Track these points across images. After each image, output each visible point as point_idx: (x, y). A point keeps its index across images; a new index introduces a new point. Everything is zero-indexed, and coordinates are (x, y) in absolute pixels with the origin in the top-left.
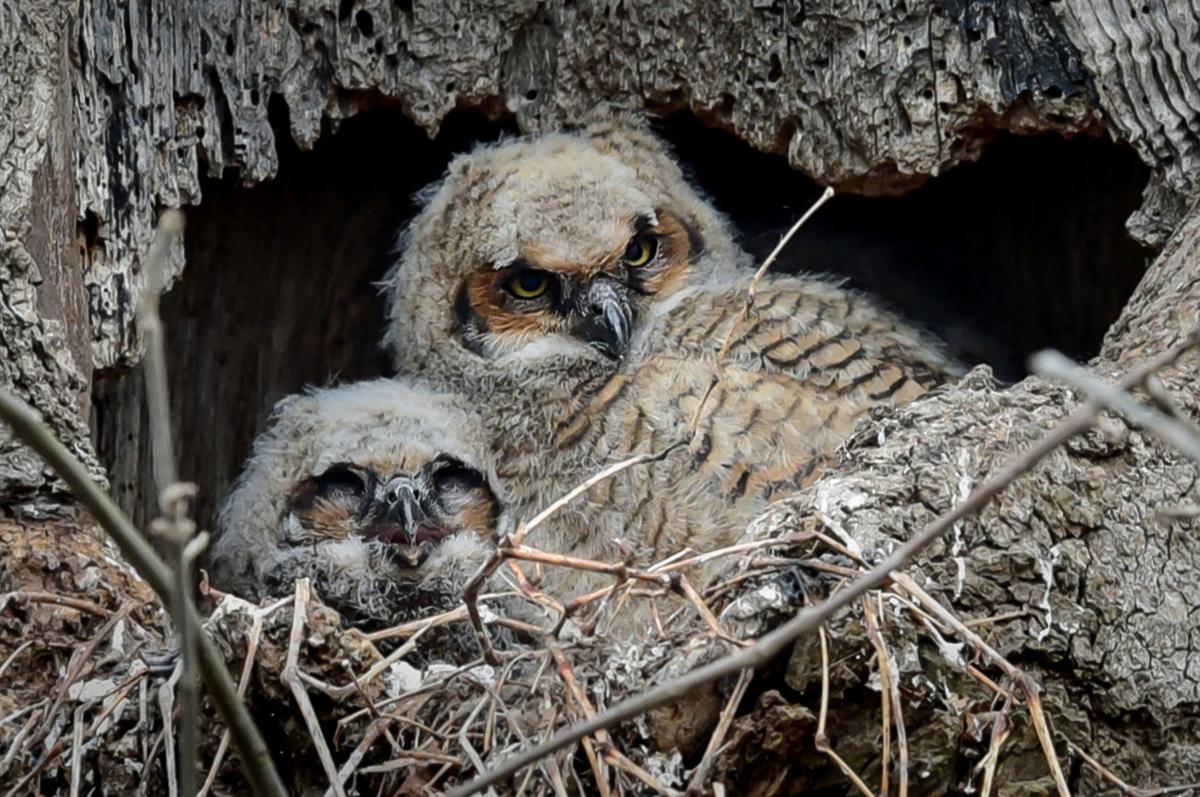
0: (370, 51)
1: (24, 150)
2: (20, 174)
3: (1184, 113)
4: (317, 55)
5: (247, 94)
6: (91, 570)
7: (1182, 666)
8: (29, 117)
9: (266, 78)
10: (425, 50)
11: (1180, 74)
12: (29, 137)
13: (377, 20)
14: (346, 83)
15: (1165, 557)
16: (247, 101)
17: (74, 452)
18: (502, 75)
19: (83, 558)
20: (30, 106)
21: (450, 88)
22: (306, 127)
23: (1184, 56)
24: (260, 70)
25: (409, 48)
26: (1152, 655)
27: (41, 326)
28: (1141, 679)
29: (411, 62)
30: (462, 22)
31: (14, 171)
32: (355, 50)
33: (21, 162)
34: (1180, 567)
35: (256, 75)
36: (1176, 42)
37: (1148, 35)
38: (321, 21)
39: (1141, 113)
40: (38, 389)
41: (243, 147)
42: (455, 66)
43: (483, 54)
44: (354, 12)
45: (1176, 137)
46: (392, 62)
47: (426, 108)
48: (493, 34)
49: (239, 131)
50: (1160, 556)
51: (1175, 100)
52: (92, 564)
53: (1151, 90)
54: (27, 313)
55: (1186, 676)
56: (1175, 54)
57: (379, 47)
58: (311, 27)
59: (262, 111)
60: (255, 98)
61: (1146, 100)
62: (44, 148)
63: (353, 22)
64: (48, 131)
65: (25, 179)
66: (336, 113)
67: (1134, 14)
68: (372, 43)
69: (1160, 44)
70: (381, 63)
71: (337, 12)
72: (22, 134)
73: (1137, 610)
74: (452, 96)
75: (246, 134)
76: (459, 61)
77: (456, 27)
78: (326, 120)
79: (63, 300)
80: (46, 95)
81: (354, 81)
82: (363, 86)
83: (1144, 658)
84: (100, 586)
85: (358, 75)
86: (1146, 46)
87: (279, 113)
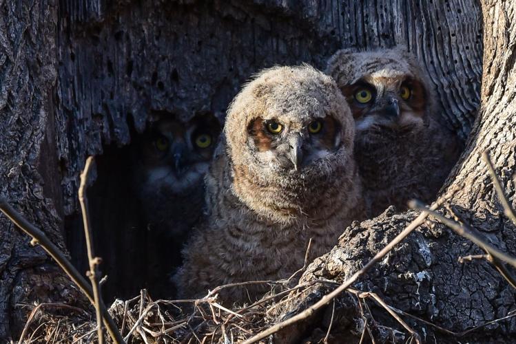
0: (163, 96)
1: (37, 136)
2: (36, 145)
3: (463, 111)
4: (144, 98)
5: (118, 113)
6: (66, 290)
7: (469, 315)
8: (38, 123)
9: (125, 107)
10: (184, 95)
11: (461, 96)
12: (38, 131)
13: (165, 85)
14: (155, 108)
15: (461, 274)
16: (118, 116)
17: (58, 246)
18: (212, 104)
19: (63, 286)
20: (39, 120)
21: (193, 109)
22: (140, 124)
23: (463, 89)
24: (123, 105)
25: (178, 95)
26: (457, 311)
27: (45, 201)
28: (454, 319)
29: (178, 100)
30: (197, 85)
31: (33, 144)
32: (158, 96)
33: (36, 141)
34: (467, 278)
35: (122, 106)
36: (460, 85)
37: (449, 82)
38: (145, 86)
39: (448, 111)
40: (44, 224)
41: (118, 133)
42: (195, 101)
43: (205, 96)
44: (157, 82)
45: (461, 119)
46: (171, 100)
47: (184, 117)
48: (208, 89)
49: (116, 127)
51: (460, 106)
52: (66, 288)
53: (451, 102)
54: (39, 195)
55: (470, 318)
56: (459, 89)
57: (167, 95)
58: (141, 88)
59: (124, 120)
60: (121, 115)
61: (449, 107)
62: (44, 135)
63: (157, 86)
64: (46, 128)
65: (37, 147)
66: (151, 120)
67: (444, 75)
68: (164, 93)
69: (454, 86)
70: (167, 100)
71: (150, 82)
72: (36, 130)
73: (451, 294)
74: (194, 112)
75: (118, 128)
76: (196, 99)
77: (195, 87)
78: (147, 122)
79: (53, 191)
80: (44, 116)
81: (158, 107)
82: (161, 109)
83: (454, 312)
84: (69, 296)
85: (159, 105)
86: (449, 87)
87: (130, 119)
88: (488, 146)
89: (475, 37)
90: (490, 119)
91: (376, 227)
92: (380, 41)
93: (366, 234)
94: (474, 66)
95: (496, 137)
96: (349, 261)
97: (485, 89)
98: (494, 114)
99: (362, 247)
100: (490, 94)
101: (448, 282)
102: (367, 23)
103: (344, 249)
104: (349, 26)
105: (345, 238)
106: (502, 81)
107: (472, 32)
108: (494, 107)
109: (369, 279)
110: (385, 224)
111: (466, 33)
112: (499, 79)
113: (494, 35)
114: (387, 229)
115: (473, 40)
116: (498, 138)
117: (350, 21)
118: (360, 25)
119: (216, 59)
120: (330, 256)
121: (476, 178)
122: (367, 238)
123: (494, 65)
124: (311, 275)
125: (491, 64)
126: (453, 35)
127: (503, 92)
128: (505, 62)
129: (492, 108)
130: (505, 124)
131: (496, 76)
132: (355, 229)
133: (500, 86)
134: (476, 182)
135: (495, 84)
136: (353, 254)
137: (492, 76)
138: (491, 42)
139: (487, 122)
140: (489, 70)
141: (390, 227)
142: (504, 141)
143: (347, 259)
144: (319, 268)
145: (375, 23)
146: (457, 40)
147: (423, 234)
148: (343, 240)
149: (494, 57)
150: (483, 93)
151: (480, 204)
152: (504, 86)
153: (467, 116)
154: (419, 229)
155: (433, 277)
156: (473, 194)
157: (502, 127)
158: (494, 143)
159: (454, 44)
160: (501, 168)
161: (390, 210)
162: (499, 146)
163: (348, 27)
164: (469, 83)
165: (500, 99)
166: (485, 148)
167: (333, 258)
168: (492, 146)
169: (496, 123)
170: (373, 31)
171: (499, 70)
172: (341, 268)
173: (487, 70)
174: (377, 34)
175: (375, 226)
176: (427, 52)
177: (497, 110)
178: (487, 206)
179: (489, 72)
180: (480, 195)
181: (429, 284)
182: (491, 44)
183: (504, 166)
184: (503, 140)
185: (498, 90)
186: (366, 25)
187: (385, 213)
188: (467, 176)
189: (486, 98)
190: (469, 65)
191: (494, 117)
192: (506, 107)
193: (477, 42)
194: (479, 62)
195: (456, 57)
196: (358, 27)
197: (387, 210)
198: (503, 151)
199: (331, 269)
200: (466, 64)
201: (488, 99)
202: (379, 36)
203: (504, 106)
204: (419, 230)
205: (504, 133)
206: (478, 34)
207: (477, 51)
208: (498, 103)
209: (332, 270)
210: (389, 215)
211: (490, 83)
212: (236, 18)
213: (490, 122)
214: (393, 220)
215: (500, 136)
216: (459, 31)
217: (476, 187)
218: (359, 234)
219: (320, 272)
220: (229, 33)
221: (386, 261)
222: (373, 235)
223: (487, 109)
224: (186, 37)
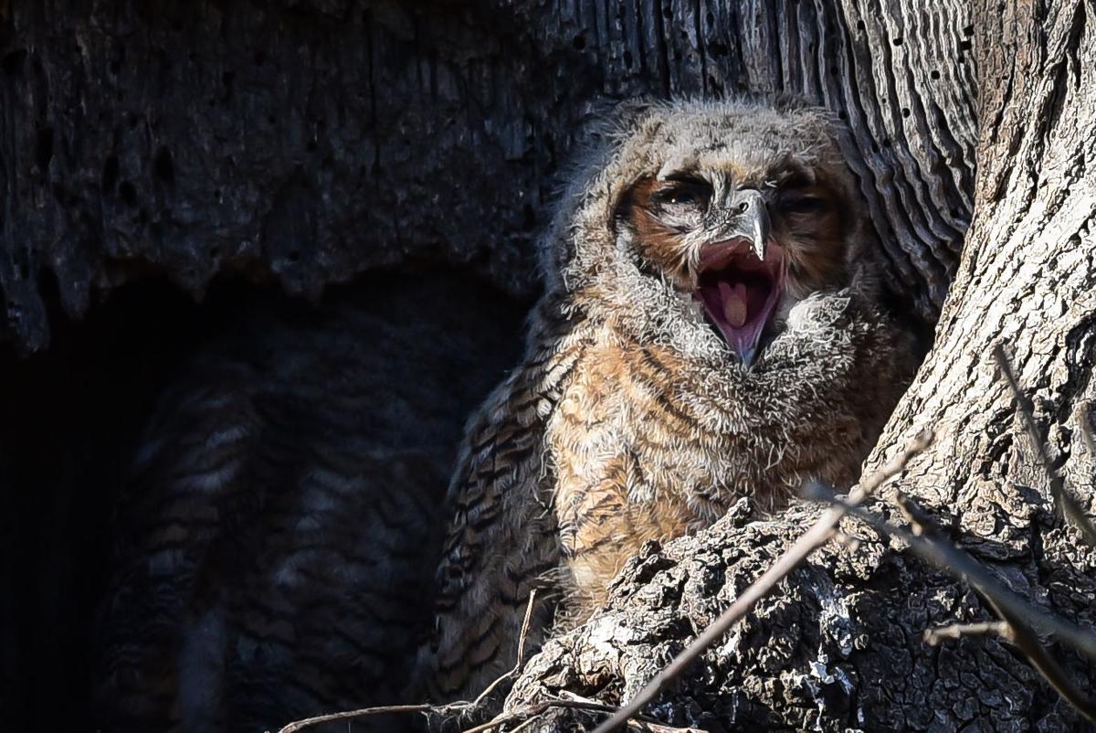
0: (135, 221)
3: (928, 241)
4: (83, 227)
5: (16, 268)
9: (34, 251)
10: (188, 217)
11: (926, 210)
13: (140, 191)
14: (114, 251)
15: (932, 676)
16: (17, 276)
18: (263, 238)
21: (214, 253)
22: (75, 296)
23: (925, 187)
24: (29, 245)
25: (173, 216)
29: (176, 230)
30: (222, 189)
32: (119, 221)
34: (948, 685)
35: (24, 250)
36: (918, 174)
37: (890, 167)
38: (86, 194)
39: (887, 244)
41: (16, 319)
42: (218, 232)
43: (243, 219)
44: (118, 185)
45: (922, 265)
46: (157, 231)
47: (192, 273)
48: (253, 198)
49: (12, 305)
50: (926, 675)
51: (919, 231)
53: (896, 221)
56: (917, 186)
57: (144, 217)
58: (75, 200)
59: (32, 285)
60: (25, 272)
61: (891, 231)
63: (117, 194)
66: (104, 283)
67: (876, 148)
68: (136, 213)
69: (903, 177)
70: (146, 233)
71: (100, 184)
74: (216, 261)
75: (18, 308)
76: (222, 226)
77: (217, 194)
78: (94, 291)
81: (121, 250)
82: (129, 254)
85: (125, 244)
86: (889, 179)
87: (48, 283)
88: (997, 334)
89: (955, 45)
90: (999, 263)
91: (705, 557)
92: (704, 61)
93: (678, 573)
94: (954, 123)
95: (1016, 310)
96: (635, 648)
97: (985, 184)
98: (1009, 248)
99: (668, 611)
100: (1000, 194)
101: (899, 698)
102: (670, 15)
103: (620, 617)
104: (622, 24)
105: (623, 587)
106: (1030, 162)
107: (946, 31)
108: (1011, 231)
109: (690, 693)
110: (725, 546)
111: (931, 35)
112: (1021, 157)
113: (1005, 40)
114: (733, 560)
115: (950, 55)
116: (1022, 313)
117: (623, 9)
118: (651, 20)
119: (272, 120)
120: (585, 636)
121: (967, 420)
122: (682, 584)
123: (1007, 118)
124: (536, 686)
125: (1000, 118)
126: (898, 42)
127: (1034, 190)
128: (1036, 111)
129: (1004, 234)
130: (1039, 275)
131: (1014, 149)
132: (649, 562)
133: (1024, 176)
134: (967, 430)
135: (1010, 170)
136: (645, 627)
137: (1002, 148)
138: (999, 57)
139: (993, 270)
140: (995, 131)
141: (742, 554)
142: (1039, 319)
143: (631, 643)
144: (555, 669)
145: (692, 15)
146: (906, 56)
147: (830, 571)
148: (618, 591)
149: (1007, 97)
150: (979, 195)
151: (979, 488)
152: (1033, 175)
153: (938, 256)
154: (817, 559)
155: (859, 686)
156: (959, 461)
157: (1031, 282)
158: (1012, 326)
159: (900, 66)
160: (1033, 391)
161: (740, 510)
162: (1025, 332)
163: (618, 27)
164: (940, 168)
165: (1026, 209)
166: (989, 339)
167: (593, 641)
168: (1005, 334)
169: (1016, 271)
170: (685, 35)
171: (1021, 133)
172: (615, 667)
173: (990, 133)
174: (695, 45)
175: (702, 551)
176: (829, 88)
177: (1017, 239)
178: (996, 493)
179: (994, 139)
180: (978, 463)
181: (847, 703)
182: (999, 62)
183: (1039, 387)
184: (1035, 318)
185: (1019, 186)
186: (665, 20)
187: (728, 518)
188: (942, 414)
189: (987, 208)
190: (941, 122)
191: (1011, 257)
192: (1040, 230)
193: (961, 59)
194: (966, 112)
195: (905, 101)
196: (647, 27)
197: (732, 510)
198: (1037, 347)
199: (588, 668)
200: (931, 118)
201: (993, 210)
202: (700, 49)
203: (1036, 226)
204: (819, 562)
205: (1037, 298)
206: (964, 39)
207: (961, 85)
208: (1019, 220)
209: (590, 673)
210: (739, 524)
211: (997, 168)
212: (324, 10)
213: (1001, 270)
214: (749, 535)
215: (1028, 306)
216: (914, 28)
217: (967, 443)
218: (661, 576)
219: (559, 679)
220: (304, 50)
221: (731, 646)
222: (697, 578)
223: (993, 237)
224: (190, 63)
